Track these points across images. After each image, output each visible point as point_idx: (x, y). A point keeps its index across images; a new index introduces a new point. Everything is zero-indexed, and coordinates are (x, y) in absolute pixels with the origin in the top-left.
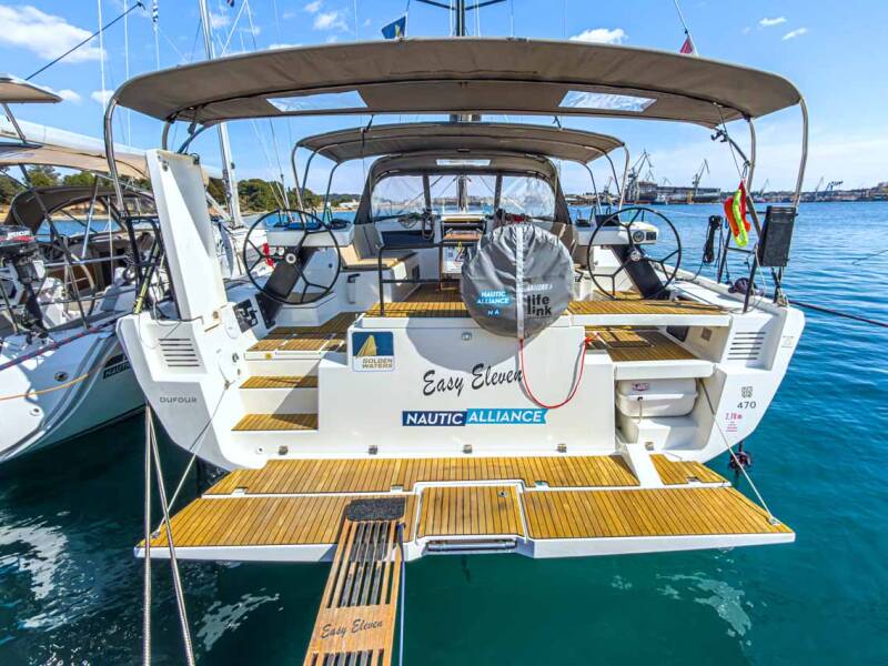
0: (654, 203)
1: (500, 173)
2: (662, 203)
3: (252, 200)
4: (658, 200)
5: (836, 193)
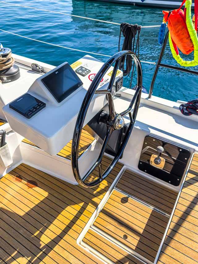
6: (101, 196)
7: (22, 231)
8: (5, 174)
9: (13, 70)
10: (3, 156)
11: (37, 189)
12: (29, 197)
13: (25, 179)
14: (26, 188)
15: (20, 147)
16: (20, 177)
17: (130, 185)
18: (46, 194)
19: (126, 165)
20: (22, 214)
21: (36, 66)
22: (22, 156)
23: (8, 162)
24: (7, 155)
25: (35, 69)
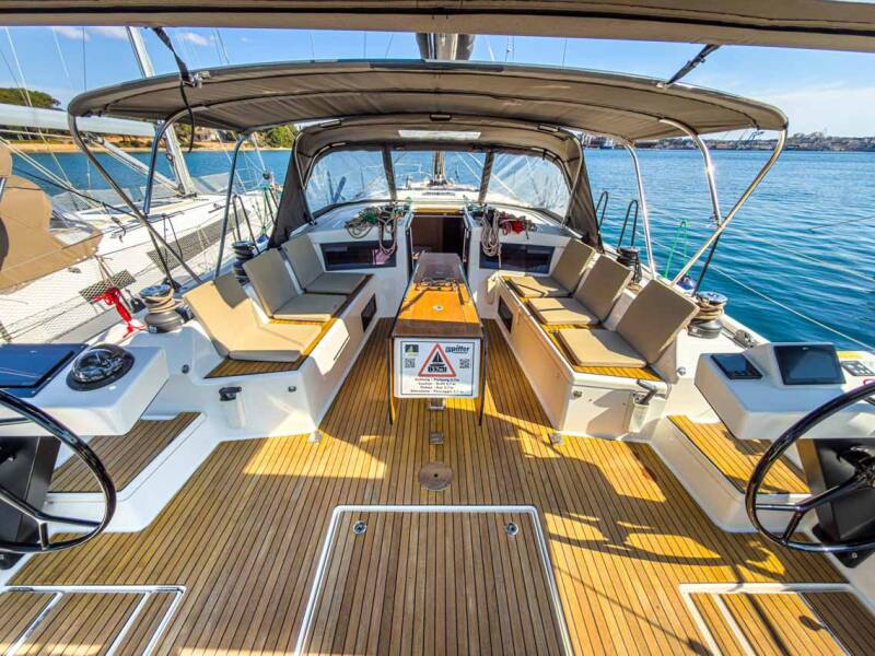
0: (602, 148)
1: (491, 148)
2: (609, 148)
3: (269, 136)
4: (606, 145)
5: (756, 142)
6: (759, 577)
7: (611, 508)
8: (619, 439)
9: (713, 325)
10: (636, 416)
11: (654, 484)
12: (638, 483)
13: (643, 463)
14: (640, 472)
15: (659, 423)
16: (637, 456)
17: (843, 620)
18: (662, 499)
19: (853, 586)
20: (620, 492)
21: (746, 335)
22: (654, 436)
23: (635, 428)
24: (640, 418)
25: (739, 339)
